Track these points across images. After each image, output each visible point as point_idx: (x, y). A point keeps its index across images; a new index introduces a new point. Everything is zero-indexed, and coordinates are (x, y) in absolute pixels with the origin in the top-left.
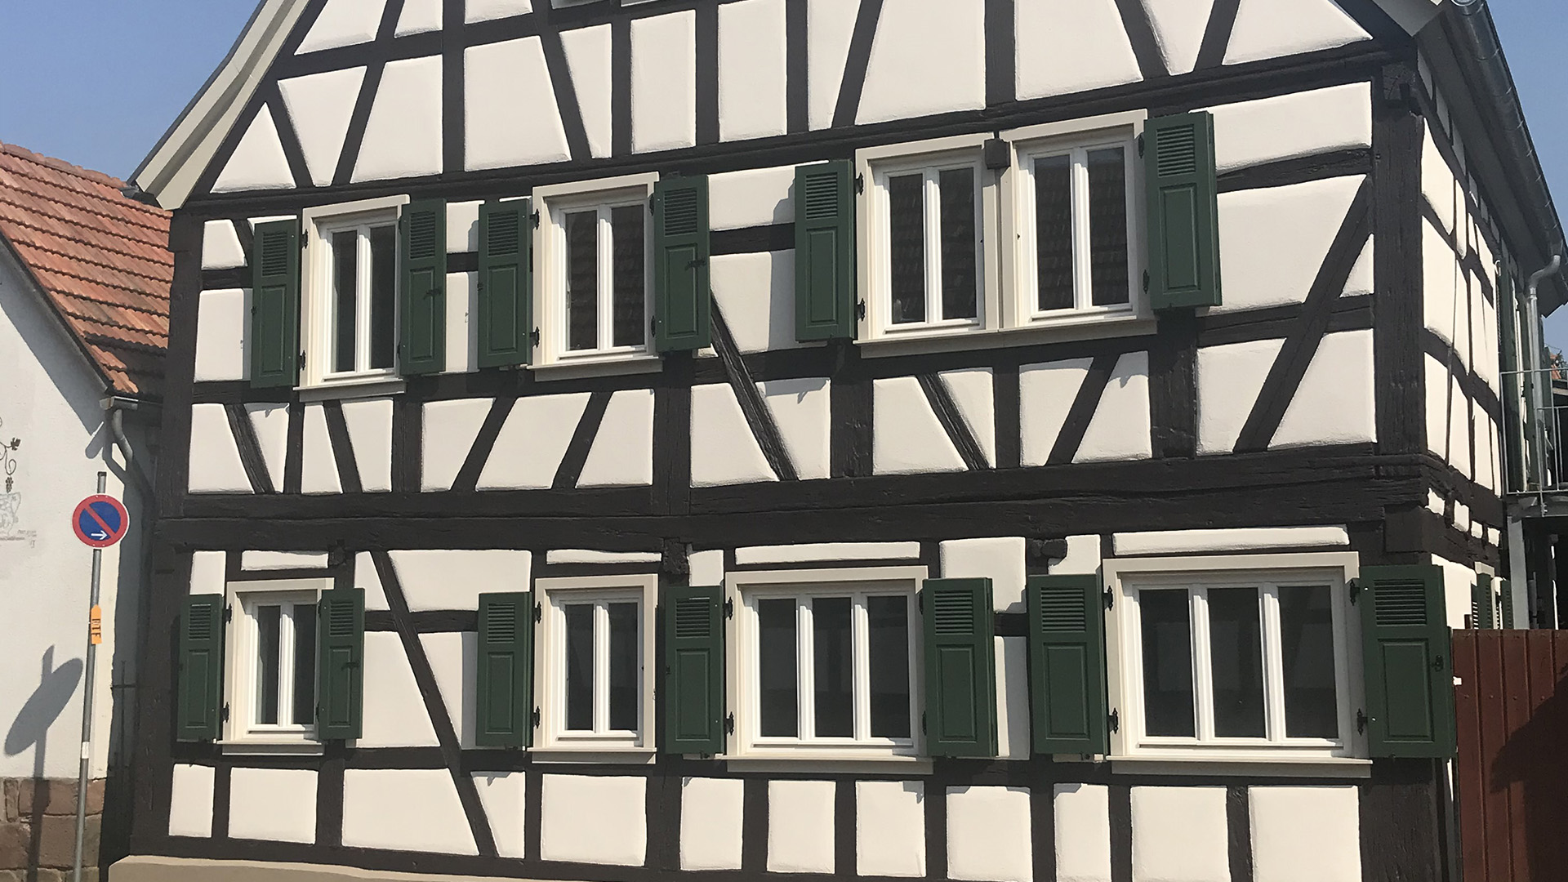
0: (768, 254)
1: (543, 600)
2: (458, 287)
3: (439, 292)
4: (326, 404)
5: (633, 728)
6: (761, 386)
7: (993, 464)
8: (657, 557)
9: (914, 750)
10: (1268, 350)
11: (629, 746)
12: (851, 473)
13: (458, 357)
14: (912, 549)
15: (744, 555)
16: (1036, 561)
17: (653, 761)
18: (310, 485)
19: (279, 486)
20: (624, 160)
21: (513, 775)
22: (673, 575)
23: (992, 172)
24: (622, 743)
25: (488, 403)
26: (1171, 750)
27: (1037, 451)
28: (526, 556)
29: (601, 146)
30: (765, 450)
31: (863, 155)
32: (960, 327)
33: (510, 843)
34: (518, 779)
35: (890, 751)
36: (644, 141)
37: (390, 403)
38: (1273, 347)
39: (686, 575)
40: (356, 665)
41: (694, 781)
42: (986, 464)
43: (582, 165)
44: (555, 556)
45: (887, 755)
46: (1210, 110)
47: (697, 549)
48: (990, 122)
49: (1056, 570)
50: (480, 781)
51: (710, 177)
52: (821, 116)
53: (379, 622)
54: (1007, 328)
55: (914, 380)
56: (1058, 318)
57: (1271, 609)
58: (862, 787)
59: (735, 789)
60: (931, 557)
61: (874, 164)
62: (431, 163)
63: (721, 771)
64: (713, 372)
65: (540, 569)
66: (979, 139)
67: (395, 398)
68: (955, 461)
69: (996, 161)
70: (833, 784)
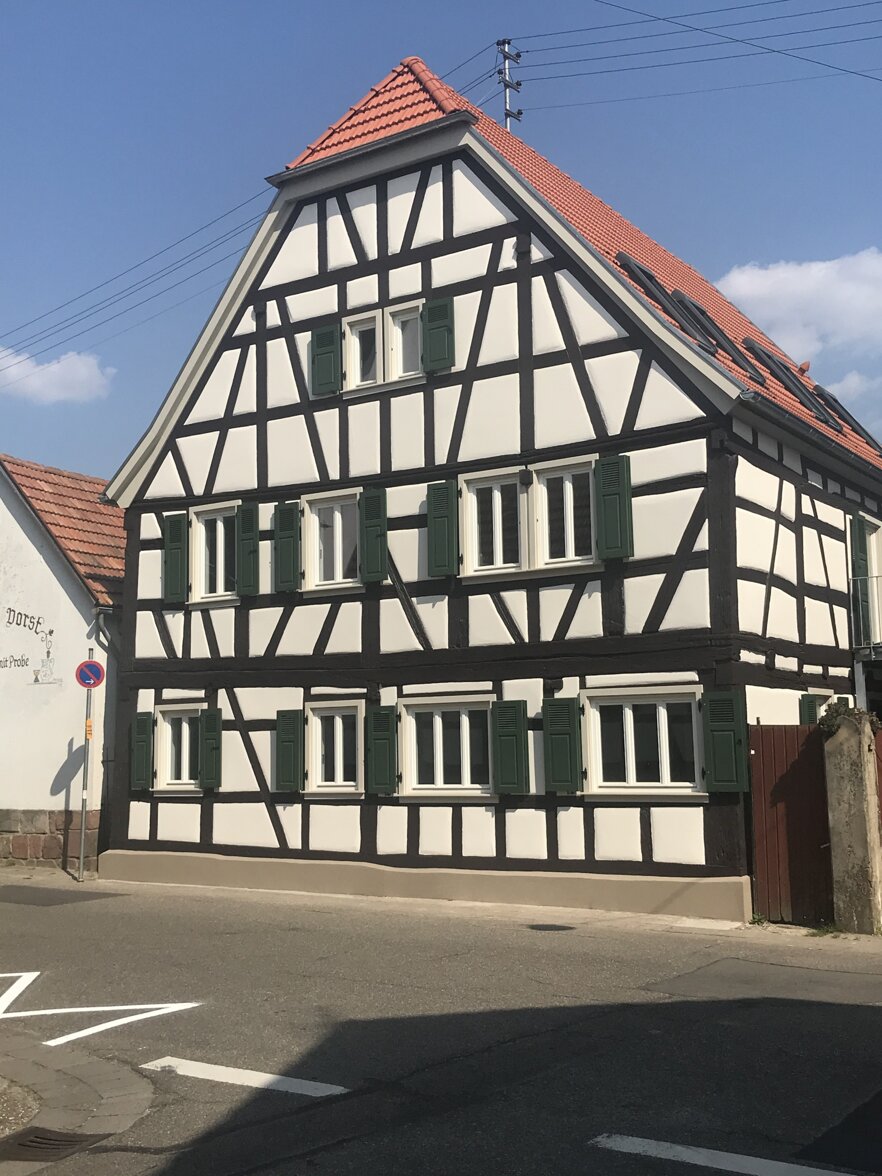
0: (416, 530)
1: (309, 713)
2: (265, 548)
3: (255, 552)
4: (202, 611)
5: (354, 780)
6: (414, 600)
7: (527, 640)
8: (365, 690)
9: (490, 791)
10: (658, 579)
11: (352, 790)
12: (458, 646)
13: (265, 586)
14: (488, 685)
15: (407, 689)
16: (549, 691)
17: (363, 797)
18: (194, 654)
19: (180, 655)
20: (346, 481)
21: (296, 805)
22: (373, 700)
23: (524, 487)
24: (349, 788)
25: (280, 610)
26: (615, 789)
27: (548, 634)
28: (301, 691)
29: (334, 474)
30: (417, 634)
31: (462, 478)
32: (511, 568)
33: (295, 842)
34: (298, 807)
35: (479, 791)
36: (355, 471)
37: (233, 610)
38: (660, 578)
39: (378, 700)
40: (218, 748)
41: (384, 807)
42: (523, 640)
43: (325, 484)
44: (315, 690)
45: (478, 793)
46: (627, 454)
47: (384, 686)
48: (523, 460)
49: (558, 695)
50: (279, 809)
51: (388, 489)
52: (441, 458)
53: (229, 726)
54: (532, 569)
55: (488, 596)
56: (559, 563)
57: (663, 715)
58: (465, 810)
59: (402, 812)
60: (498, 690)
61: (468, 482)
62: (252, 483)
63: (396, 802)
64: (390, 593)
65: (308, 697)
66: (516, 469)
67: (236, 607)
68: (509, 639)
69: (526, 481)
70: (451, 809)
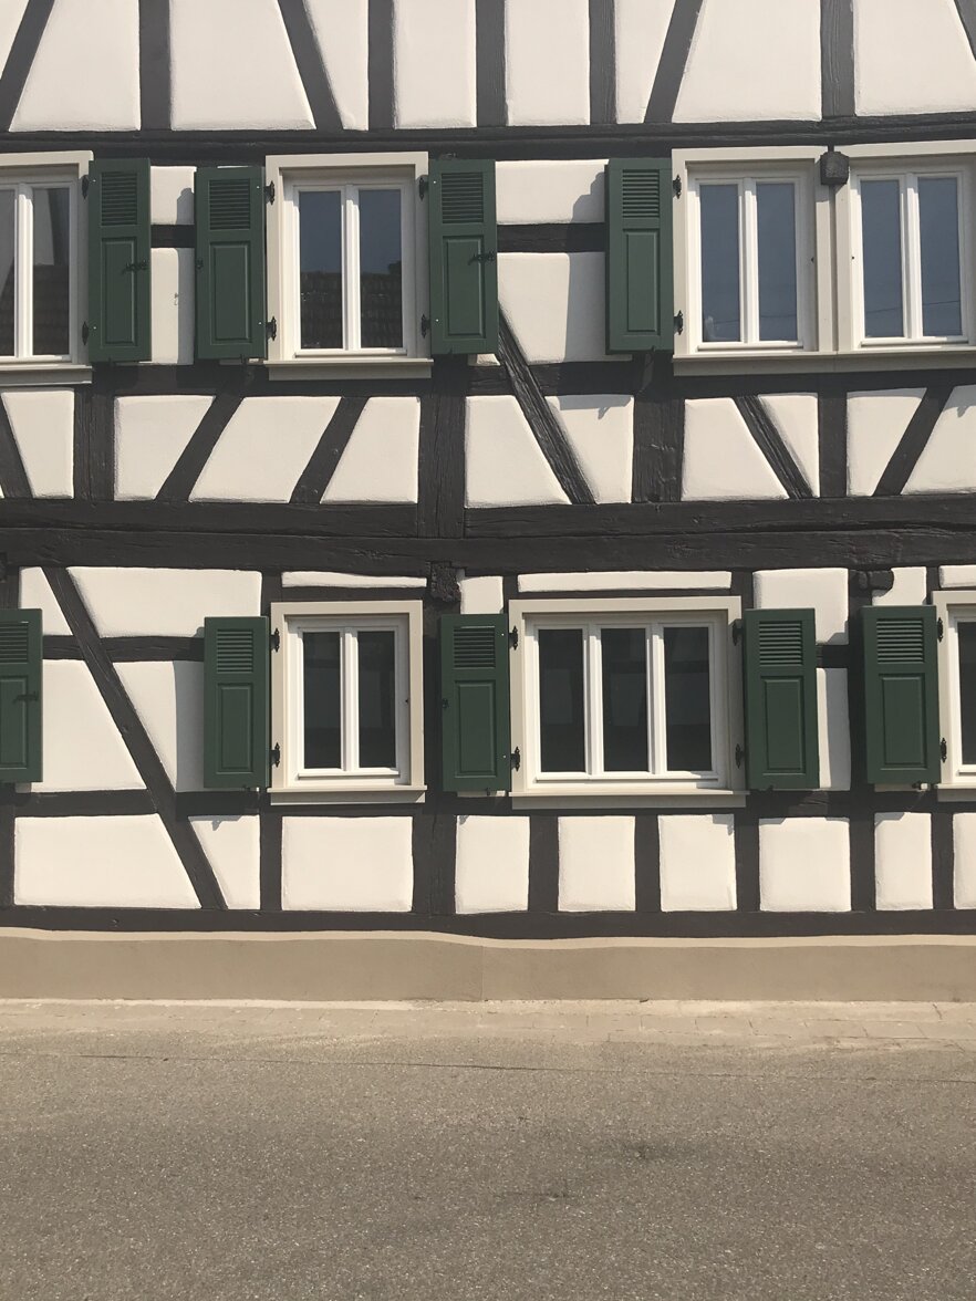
1: (278, 622)
2: (166, 264)
3: (144, 267)
5: (392, 765)
6: (553, 400)
7: (817, 493)
8: (422, 582)
9: (721, 782)
11: (389, 784)
12: (655, 498)
13: (166, 345)
14: (723, 579)
15: (528, 582)
16: (860, 592)
17: (422, 799)
20: (384, 133)
21: (244, 819)
22: (441, 602)
23: (826, 190)
24: (381, 780)
25: (205, 402)
27: (864, 479)
28: (257, 577)
29: (355, 114)
30: (557, 471)
31: (680, 157)
32: (781, 348)
33: (242, 892)
34: (251, 824)
35: (694, 785)
36: (412, 112)
37: (70, 395)
39: (456, 600)
40: (33, 697)
41: (471, 819)
42: (809, 491)
43: (328, 134)
44: (291, 579)
45: (691, 788)
47: (471, 574)
49: (881, 601)
50: (202, 827)
51: (499, 165)
52: (632, 107)
53: (60, 648)
54: (842, 351)
55: (730, 401)
56: (886, 344)
58: (665, 822)
59: (518, 829)
60: (744, 587)
61: (694, 167)
62: (125, 114)
63: (506, 808)
64: (495, 383)
65: (274, 592)
66: (816, 152)
67: (77, 389)
68: (776, 489)
69: (830, 178)
70: (633, 819)
